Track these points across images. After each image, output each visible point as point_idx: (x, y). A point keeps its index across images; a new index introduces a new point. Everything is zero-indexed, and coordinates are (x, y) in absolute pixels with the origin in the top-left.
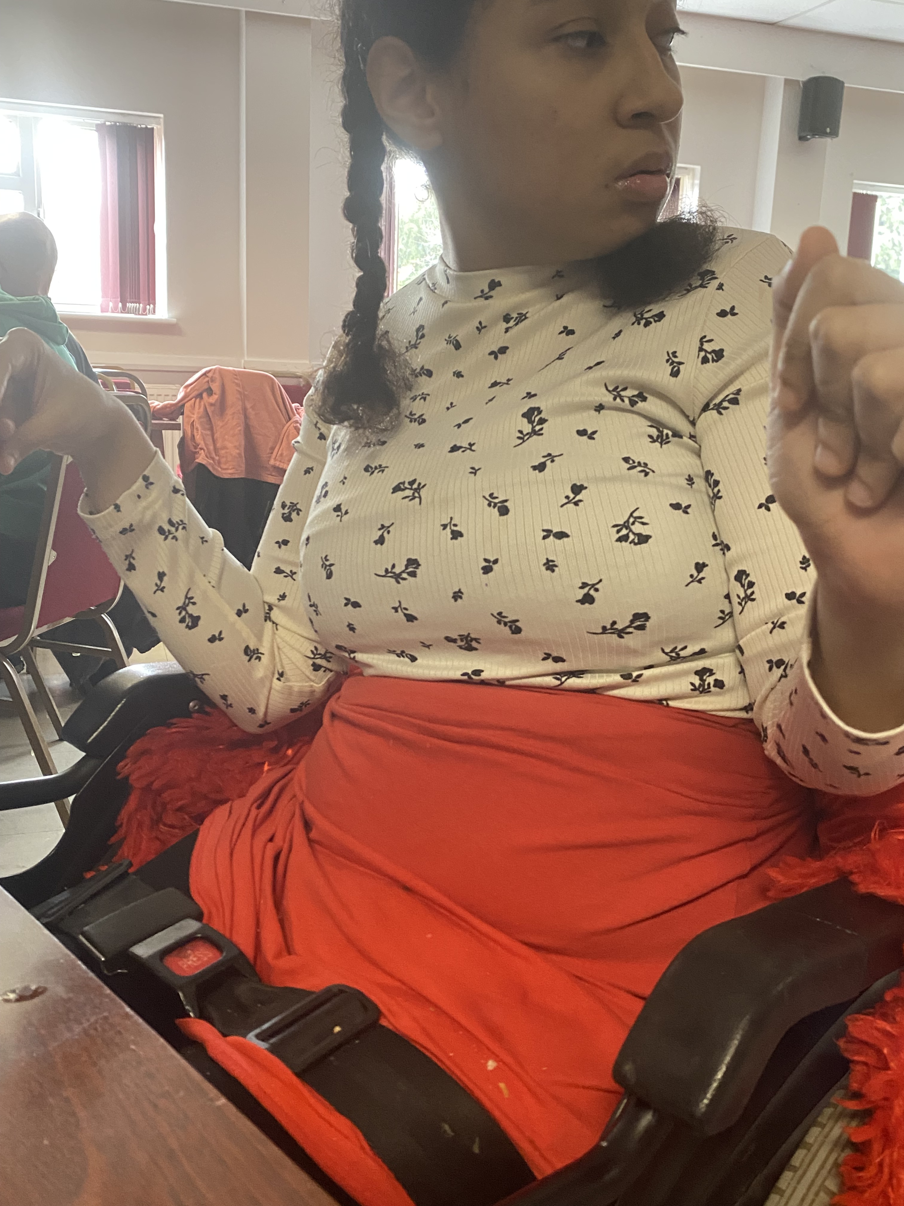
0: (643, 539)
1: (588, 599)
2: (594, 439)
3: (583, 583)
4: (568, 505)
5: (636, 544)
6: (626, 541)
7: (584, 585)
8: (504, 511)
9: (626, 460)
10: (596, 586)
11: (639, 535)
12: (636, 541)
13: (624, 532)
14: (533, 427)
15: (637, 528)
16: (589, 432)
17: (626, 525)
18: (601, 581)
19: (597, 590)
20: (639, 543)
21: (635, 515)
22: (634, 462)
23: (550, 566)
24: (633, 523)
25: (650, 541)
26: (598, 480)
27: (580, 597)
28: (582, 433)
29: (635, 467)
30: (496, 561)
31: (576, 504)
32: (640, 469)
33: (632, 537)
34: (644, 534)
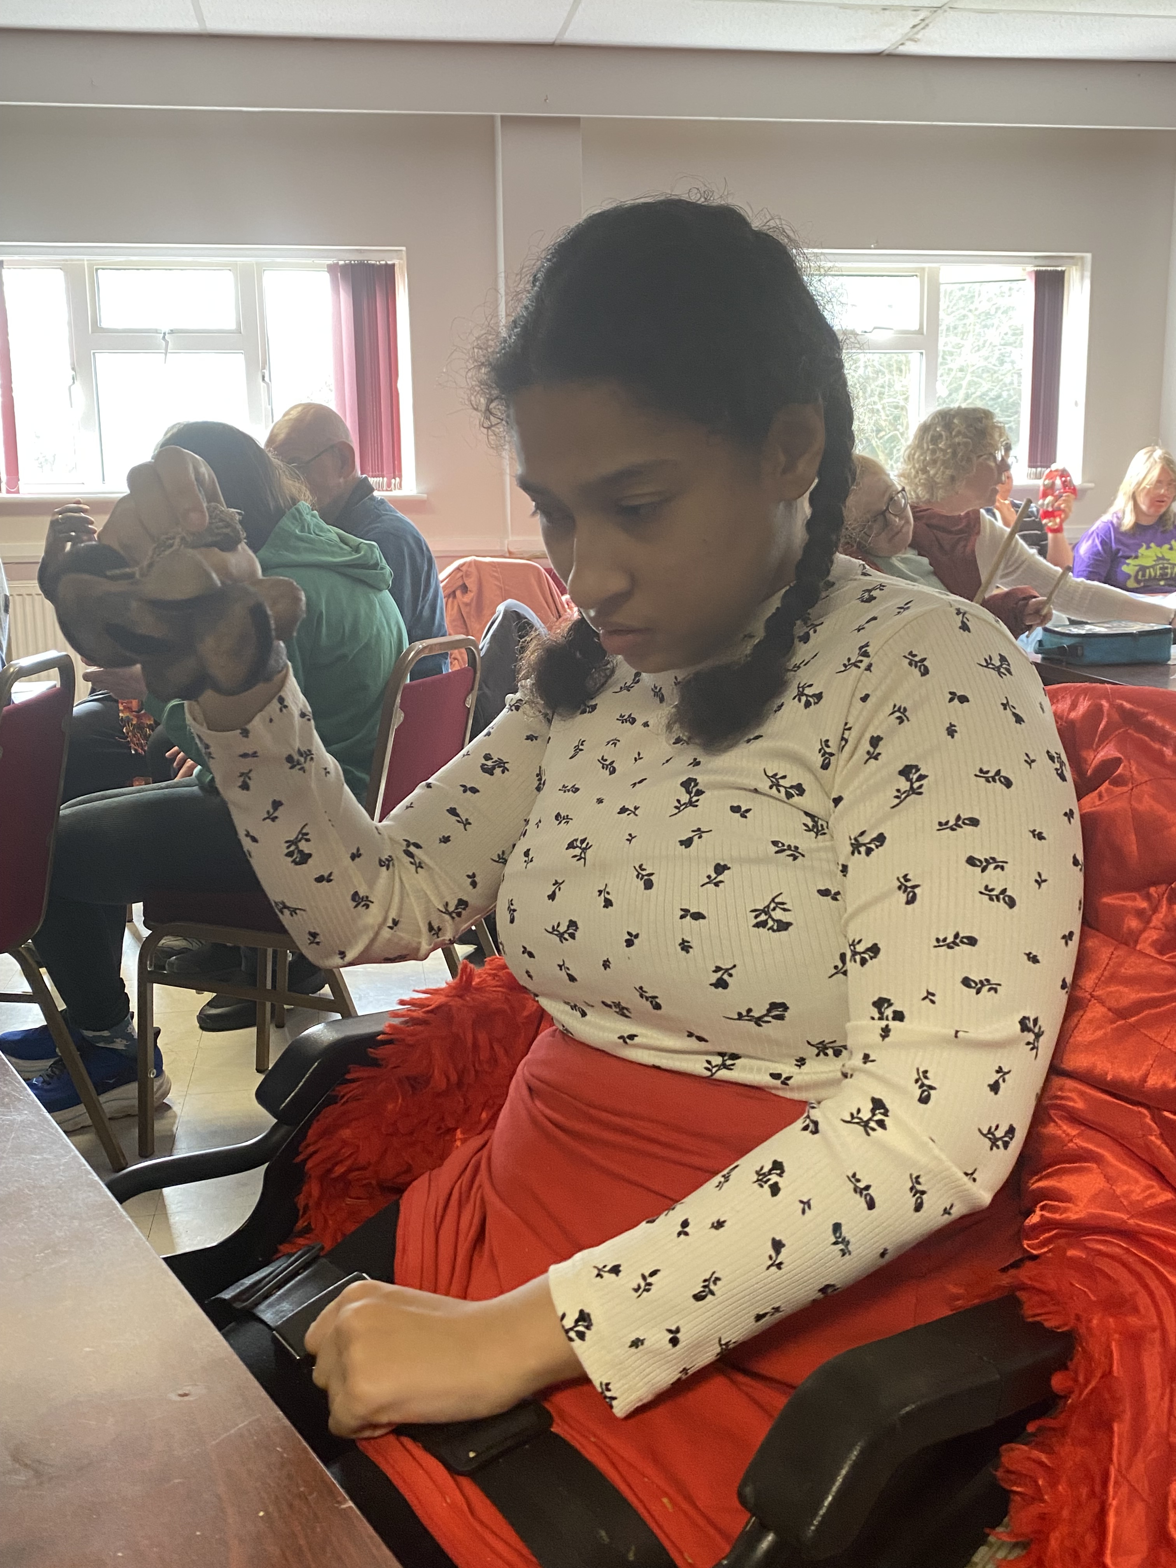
0: (783, 926)
1: (721, 984)
2: (746, 817)
3: (717, 967)
4: (709, 885)
5: (774, 931)
6: (764, 927)
7: (718, 969)
8: (649, 885)
9: (775, 843)
10: (730, 972)
11: (779, 922)
12: (775, 927)
13: (763, 917)
14: (691, 798)
15: (778, 914)
16: (743, 810)
17: (766, 911)
18: (735, 966)
19: (731, 975)
20: (778, 930)
21: (777, 900)
22: (783, 845)
23: (685, 946)
24: (774, 909)
25: (790, 928)
26: (742, 861)
27: (714, 981)
28: (735, 809)
29: (784, 850)
30: (637, 936)
31: (717, 885)
32: (790, 852)
33: (770, 923)
34: (785, 920)
